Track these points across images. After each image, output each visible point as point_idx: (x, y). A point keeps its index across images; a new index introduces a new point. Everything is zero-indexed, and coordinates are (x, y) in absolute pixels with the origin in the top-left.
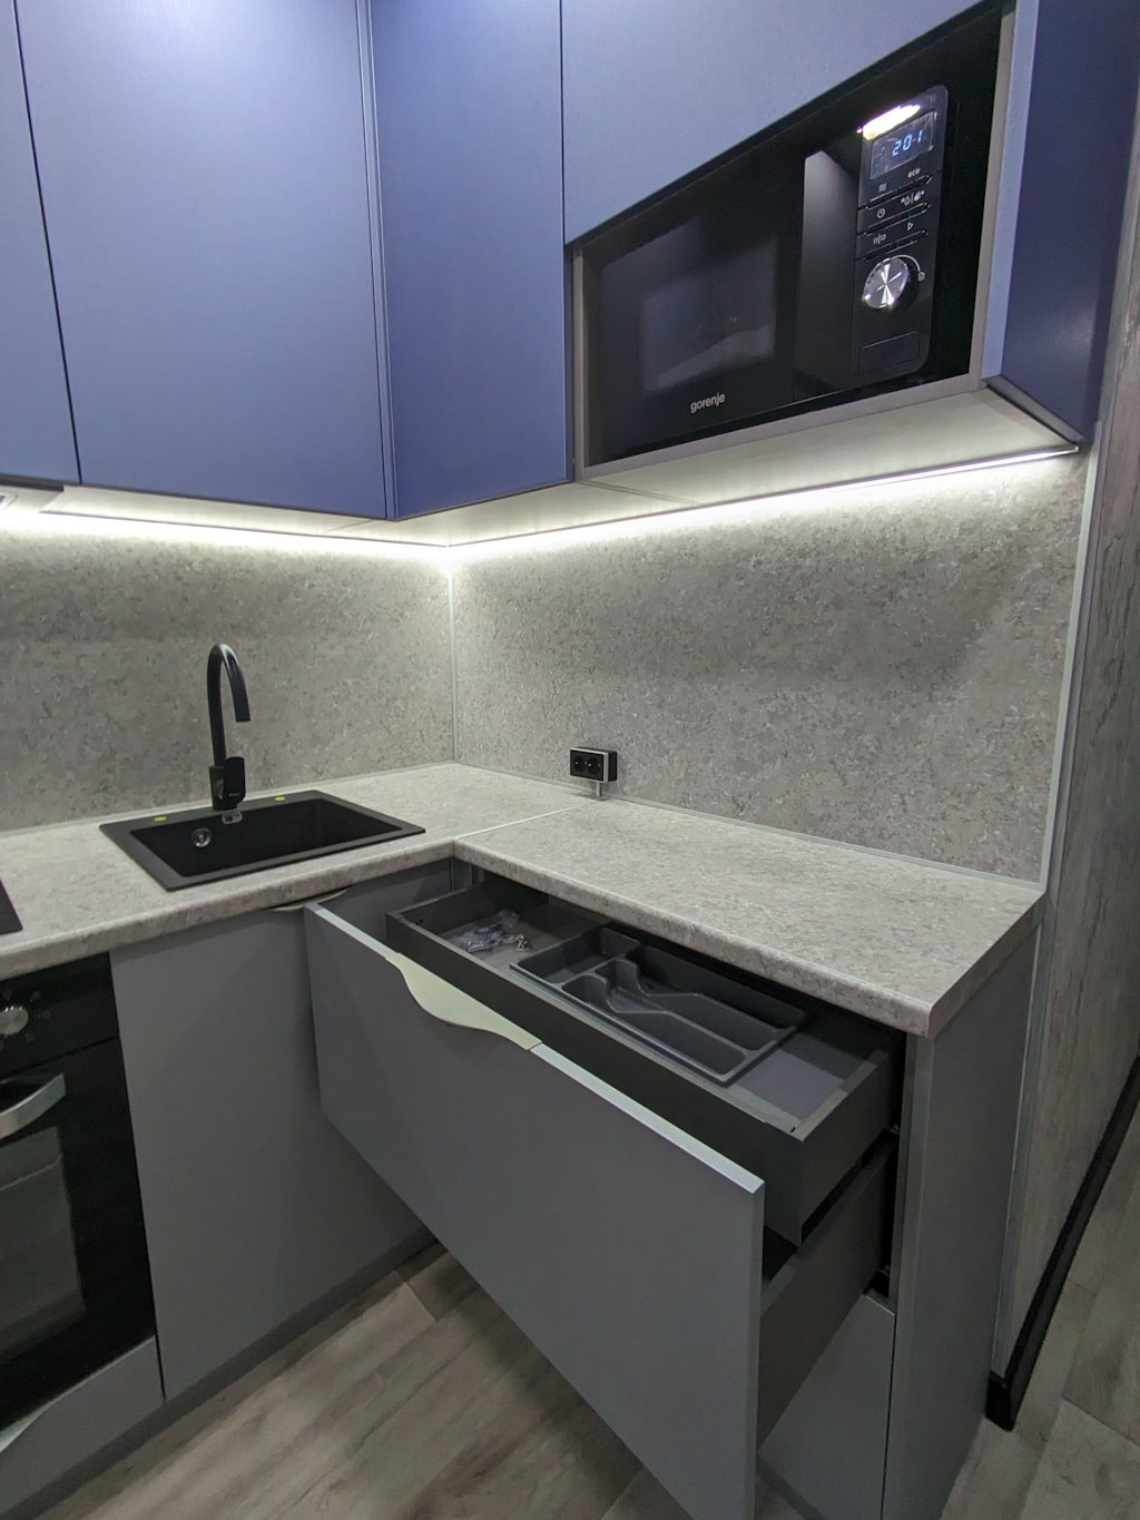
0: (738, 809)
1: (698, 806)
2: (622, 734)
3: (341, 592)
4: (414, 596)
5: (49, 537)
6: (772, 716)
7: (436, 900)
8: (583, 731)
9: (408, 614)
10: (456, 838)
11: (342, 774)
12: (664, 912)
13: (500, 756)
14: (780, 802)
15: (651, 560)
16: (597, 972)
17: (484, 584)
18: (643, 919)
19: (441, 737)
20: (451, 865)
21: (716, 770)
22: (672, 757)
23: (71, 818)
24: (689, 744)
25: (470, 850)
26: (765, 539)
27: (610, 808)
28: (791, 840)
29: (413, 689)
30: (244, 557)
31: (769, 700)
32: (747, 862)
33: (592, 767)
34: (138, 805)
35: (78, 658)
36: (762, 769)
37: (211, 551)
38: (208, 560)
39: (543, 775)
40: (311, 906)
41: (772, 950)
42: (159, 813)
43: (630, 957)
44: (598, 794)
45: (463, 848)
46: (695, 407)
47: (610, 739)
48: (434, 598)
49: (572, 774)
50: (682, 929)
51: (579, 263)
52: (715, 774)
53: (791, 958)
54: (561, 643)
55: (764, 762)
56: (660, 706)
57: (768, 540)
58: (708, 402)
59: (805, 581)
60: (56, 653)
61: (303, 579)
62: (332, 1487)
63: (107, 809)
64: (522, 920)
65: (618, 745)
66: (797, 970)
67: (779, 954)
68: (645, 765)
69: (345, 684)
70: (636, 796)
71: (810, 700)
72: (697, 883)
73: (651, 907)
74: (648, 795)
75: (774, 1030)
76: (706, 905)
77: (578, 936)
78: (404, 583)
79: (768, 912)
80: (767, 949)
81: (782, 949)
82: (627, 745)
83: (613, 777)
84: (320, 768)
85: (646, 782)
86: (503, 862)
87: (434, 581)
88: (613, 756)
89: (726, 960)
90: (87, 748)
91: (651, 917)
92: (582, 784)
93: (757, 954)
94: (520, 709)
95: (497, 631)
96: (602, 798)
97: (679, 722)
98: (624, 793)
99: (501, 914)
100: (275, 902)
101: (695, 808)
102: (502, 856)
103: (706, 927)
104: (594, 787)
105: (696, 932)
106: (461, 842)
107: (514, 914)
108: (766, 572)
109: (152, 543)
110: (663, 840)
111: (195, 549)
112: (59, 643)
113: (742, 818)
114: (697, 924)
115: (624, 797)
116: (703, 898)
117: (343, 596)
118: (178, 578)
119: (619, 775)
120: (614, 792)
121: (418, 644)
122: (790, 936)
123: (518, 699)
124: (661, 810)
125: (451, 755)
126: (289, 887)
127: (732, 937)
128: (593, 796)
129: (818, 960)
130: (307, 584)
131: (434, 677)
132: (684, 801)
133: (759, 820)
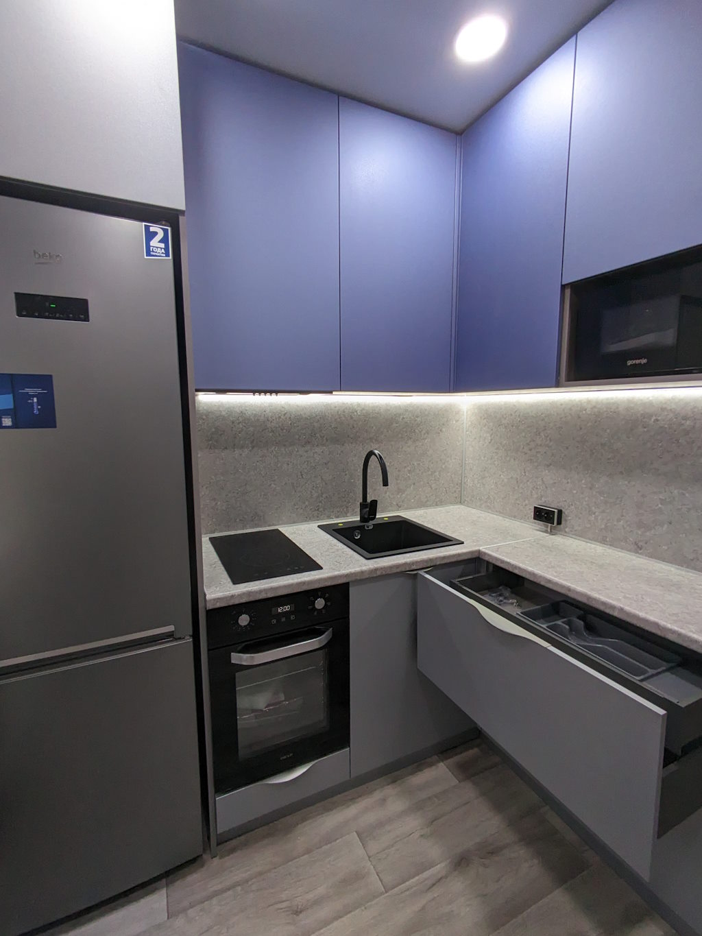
0: (638, 548)
1: (613, 543)
2: (565, 501)
3: (416, 420)
4: (447, 421)
5: (309, 404)
6: (663, 502)
7: (471, 577)
8: (542, 497)
9: (444, 430)
10: (481, 548)
11: (409, 508)
12: (603, 598)
13: (489, 504)
14: (666, 548)
15: (589, 412)
16: (563, 622)
17: (486, 416)
18: (590, 600)
19: (455, 492)
20: (477, 561)
21: (625, 526)
22: (597, 516)
23: (306, 521)
24: (608, 511)
25: (489, 555)
26: (662, 409)
27: (558, 540)
28: (672, 569)
29: (443, 467)
30: (377, 407)
31: (660, 493)
32: (646, 579)
33: (546, 516)
34: (329, 517)
35: (314, 453)
36: (655, 529)
37: (365, 405)
38: (363, 409)
39: (515, 517)
40: (421, 572)
41: (665, 623)
42: (340, 521)
43: (579, 618)
44: (549, 530)
45: (485, 554)
46: (630, 363)
47: (558, 502)
48: (457, 421)
49: (534, 519)
50: (613, 607)
51: (568, 292)
52: (624, 528)
53: (676, 628)
54: (530, 450)
55: (656, 525)
56: (591, 489)
57: (663, 409)
58: (638, 362)
59: (687, 432)
60: (307, 451)
61: (400, 415)
62: (422, 836)
63: (318, 518)
64: (512, 592)
65: (563, 506)
66: (680, 635)
67: (669, 626)
68: (580, 518)
69: (413, 464)
70: (573, 535)
71: (687, 495)
72: (619, 586)
73: (595, 595)
74: (581, 535)
75: (664, 663)
76: (625, 597)
77: (548, 604)
78: (443, 415)
79: (661, 605)
80: (662, 623)
81: (670, 624)
82: (569, 507)
83: (559, 523)
84: (400, 504)
85: (580, 528)
86: (509, 563)
87: (458, 412)
88: (560, 512)
89: (638, 625)
90: (313, 491)
91: (595, 599)
92: (540, 525)
93: (656, 624)
94: (503, 481)
95: (491, 440)
96: (551, 533)
97: (602, 498)
98: (566, 532)
99: (501, 588)
100: (408, 569)
101: (610, 545)
102: (508, 560)
103: (627, 608)
104: (547, 527)
105: (621, 609)
106: (484, 550)
107: (509, 589)
108: (662, 425)
109: (343, 404)
110: (593, 561)
111: (359, 405)
112: (308, 447)
113: (640, 554)
114: (622, 606)
115: (565, 534)
116: (623, 594)
117: (416, 422)
118: (352, 418)
119: (563, 522)
120: (559, 531)
121: (447, 444)
122: (675, 618)
123: (502, 476)
124: (589, 544)
125: (460, 501)
126: (413, 563)
127: (642, 614)
128: (546, 532)
129: (692, 631)
130: (401, 417)
131: (454, 461)
132: (604, 541)
133: (652, 556)
